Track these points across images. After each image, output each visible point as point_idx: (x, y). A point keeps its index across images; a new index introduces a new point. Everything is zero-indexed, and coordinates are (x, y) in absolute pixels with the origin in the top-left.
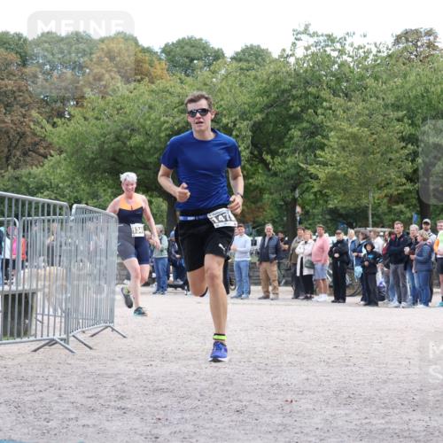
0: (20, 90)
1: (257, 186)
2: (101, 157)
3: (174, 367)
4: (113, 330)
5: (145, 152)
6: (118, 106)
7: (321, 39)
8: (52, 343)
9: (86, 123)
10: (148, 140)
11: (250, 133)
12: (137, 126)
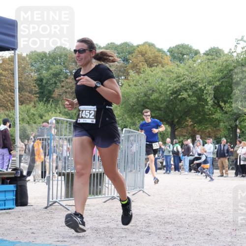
1: (217, 119)
2: (137, 104)
4: (143, 192)
5: (159, 102)
6: (146, 79)
9: (130, 88)
10: (160, 96)
11: (213, 92)
12: (155, 89)
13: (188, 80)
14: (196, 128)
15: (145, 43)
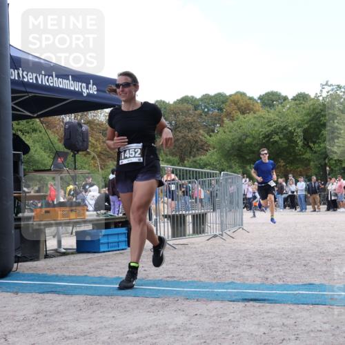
0: (194, 122)
1: (307, 159)
2: (233, 149)
3: (273, 246)
4: (243, 229)
5: (253, 146)
6: (239, 125)
7: (334, 87)
8: (215, 236)
9: (225, 134)
10: (254, 140)
11: (302, 134)
12: (248, 134)
13: (278, 124)
14: (288, 169)
15: (237, 93)
